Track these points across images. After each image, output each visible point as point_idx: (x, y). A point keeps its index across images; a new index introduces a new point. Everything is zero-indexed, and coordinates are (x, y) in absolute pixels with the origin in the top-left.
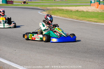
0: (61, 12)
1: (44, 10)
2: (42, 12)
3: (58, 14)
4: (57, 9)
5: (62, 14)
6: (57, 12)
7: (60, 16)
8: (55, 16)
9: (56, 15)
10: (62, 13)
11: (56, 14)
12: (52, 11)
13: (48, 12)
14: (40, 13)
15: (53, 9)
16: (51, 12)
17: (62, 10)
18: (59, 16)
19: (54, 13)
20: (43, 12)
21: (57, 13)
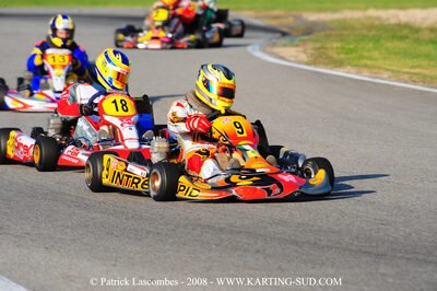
0: (402, 45)
1: (284, 34)
2: (274, 45)
3: (380, 63)
4: (371, 27)
5: (409, 62)
6: (371, 45)
7: (396, 74)
8: (358, 73)
9: (366, 66)
10: (405, 54)
11: (369, 63)
12: (341, 38)
13: (310, 46)
14: (259, 54)
15: (345, 28)
16: (335, 45)
17: (405, 32)
18: (386, 76)
19: (350, 51)
20: (276, 50)
21: (376, 54)
